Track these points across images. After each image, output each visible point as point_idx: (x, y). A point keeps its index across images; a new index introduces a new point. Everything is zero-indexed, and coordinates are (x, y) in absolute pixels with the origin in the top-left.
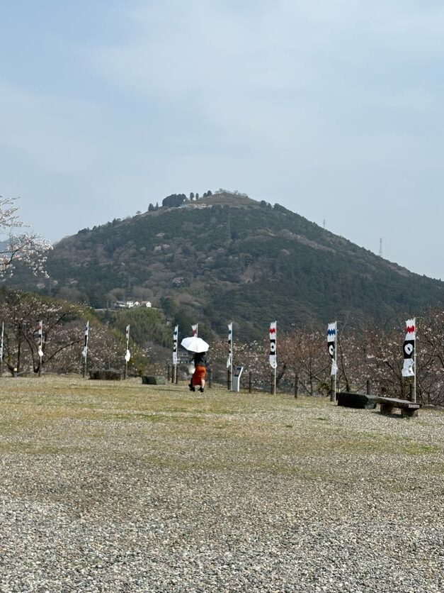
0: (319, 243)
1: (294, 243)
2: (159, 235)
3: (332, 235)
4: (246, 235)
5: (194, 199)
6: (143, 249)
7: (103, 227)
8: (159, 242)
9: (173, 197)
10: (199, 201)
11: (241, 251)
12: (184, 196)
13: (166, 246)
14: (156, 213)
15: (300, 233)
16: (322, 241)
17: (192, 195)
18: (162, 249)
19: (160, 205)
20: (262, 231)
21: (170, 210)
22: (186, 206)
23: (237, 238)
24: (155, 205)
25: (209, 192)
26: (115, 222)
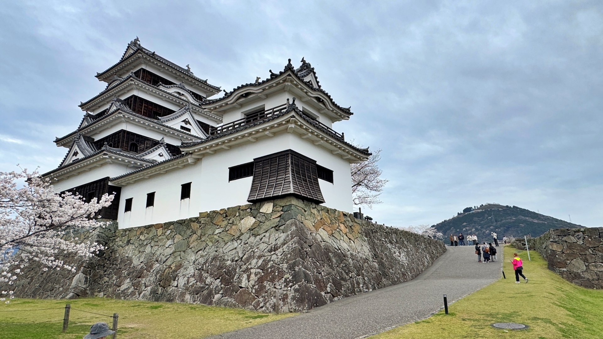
0: (538, 220)
1: (525, 221)
2: (464, 224)
3: (543, 216)
4: (502, 220)
5: (476, 208)
6: (458, 230)
7: (441, 223)
8: (465, 226)
9: (467, 208)
10: (478, 209)
11: (501, 227)
12: (471, 208)
13: (467, 228)
14: (461, 216)
15: (527, 216)
16: (539, 219)
17: (475, 207)
18: (466, 229)
19: (462, 212)
20: (509, 217)
21: (466, 214)
22: (474, 212)
23: (498, 221)
24: (460, 213)
25: (482, 205)
26: (445, 221)
